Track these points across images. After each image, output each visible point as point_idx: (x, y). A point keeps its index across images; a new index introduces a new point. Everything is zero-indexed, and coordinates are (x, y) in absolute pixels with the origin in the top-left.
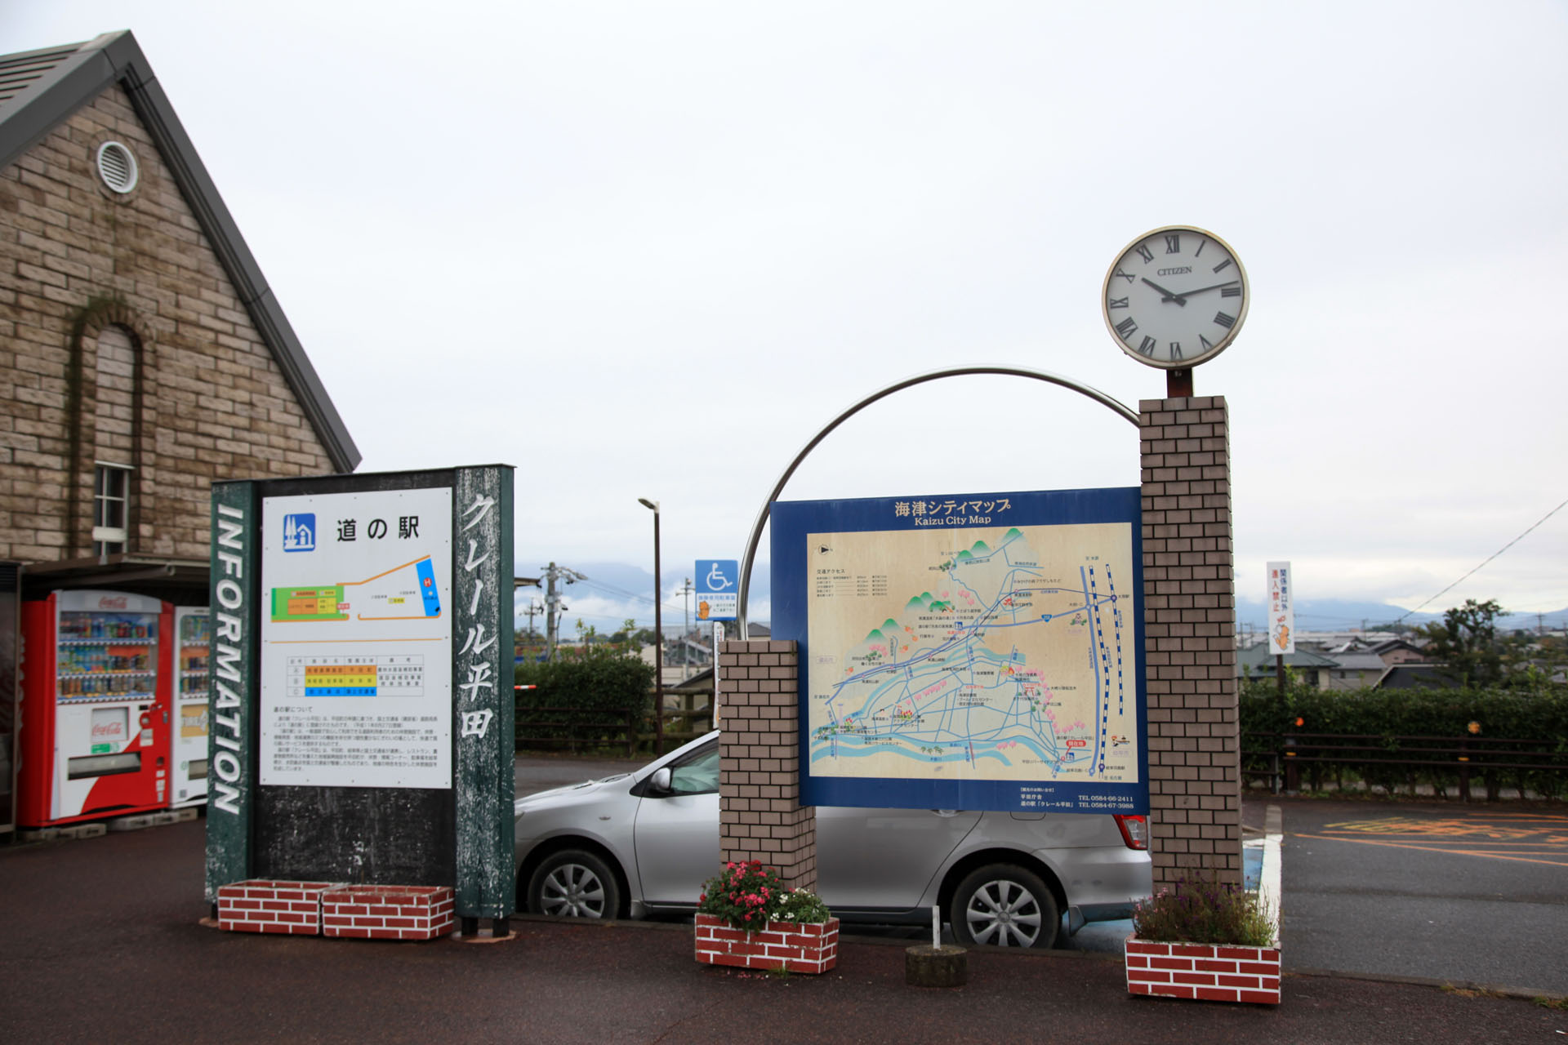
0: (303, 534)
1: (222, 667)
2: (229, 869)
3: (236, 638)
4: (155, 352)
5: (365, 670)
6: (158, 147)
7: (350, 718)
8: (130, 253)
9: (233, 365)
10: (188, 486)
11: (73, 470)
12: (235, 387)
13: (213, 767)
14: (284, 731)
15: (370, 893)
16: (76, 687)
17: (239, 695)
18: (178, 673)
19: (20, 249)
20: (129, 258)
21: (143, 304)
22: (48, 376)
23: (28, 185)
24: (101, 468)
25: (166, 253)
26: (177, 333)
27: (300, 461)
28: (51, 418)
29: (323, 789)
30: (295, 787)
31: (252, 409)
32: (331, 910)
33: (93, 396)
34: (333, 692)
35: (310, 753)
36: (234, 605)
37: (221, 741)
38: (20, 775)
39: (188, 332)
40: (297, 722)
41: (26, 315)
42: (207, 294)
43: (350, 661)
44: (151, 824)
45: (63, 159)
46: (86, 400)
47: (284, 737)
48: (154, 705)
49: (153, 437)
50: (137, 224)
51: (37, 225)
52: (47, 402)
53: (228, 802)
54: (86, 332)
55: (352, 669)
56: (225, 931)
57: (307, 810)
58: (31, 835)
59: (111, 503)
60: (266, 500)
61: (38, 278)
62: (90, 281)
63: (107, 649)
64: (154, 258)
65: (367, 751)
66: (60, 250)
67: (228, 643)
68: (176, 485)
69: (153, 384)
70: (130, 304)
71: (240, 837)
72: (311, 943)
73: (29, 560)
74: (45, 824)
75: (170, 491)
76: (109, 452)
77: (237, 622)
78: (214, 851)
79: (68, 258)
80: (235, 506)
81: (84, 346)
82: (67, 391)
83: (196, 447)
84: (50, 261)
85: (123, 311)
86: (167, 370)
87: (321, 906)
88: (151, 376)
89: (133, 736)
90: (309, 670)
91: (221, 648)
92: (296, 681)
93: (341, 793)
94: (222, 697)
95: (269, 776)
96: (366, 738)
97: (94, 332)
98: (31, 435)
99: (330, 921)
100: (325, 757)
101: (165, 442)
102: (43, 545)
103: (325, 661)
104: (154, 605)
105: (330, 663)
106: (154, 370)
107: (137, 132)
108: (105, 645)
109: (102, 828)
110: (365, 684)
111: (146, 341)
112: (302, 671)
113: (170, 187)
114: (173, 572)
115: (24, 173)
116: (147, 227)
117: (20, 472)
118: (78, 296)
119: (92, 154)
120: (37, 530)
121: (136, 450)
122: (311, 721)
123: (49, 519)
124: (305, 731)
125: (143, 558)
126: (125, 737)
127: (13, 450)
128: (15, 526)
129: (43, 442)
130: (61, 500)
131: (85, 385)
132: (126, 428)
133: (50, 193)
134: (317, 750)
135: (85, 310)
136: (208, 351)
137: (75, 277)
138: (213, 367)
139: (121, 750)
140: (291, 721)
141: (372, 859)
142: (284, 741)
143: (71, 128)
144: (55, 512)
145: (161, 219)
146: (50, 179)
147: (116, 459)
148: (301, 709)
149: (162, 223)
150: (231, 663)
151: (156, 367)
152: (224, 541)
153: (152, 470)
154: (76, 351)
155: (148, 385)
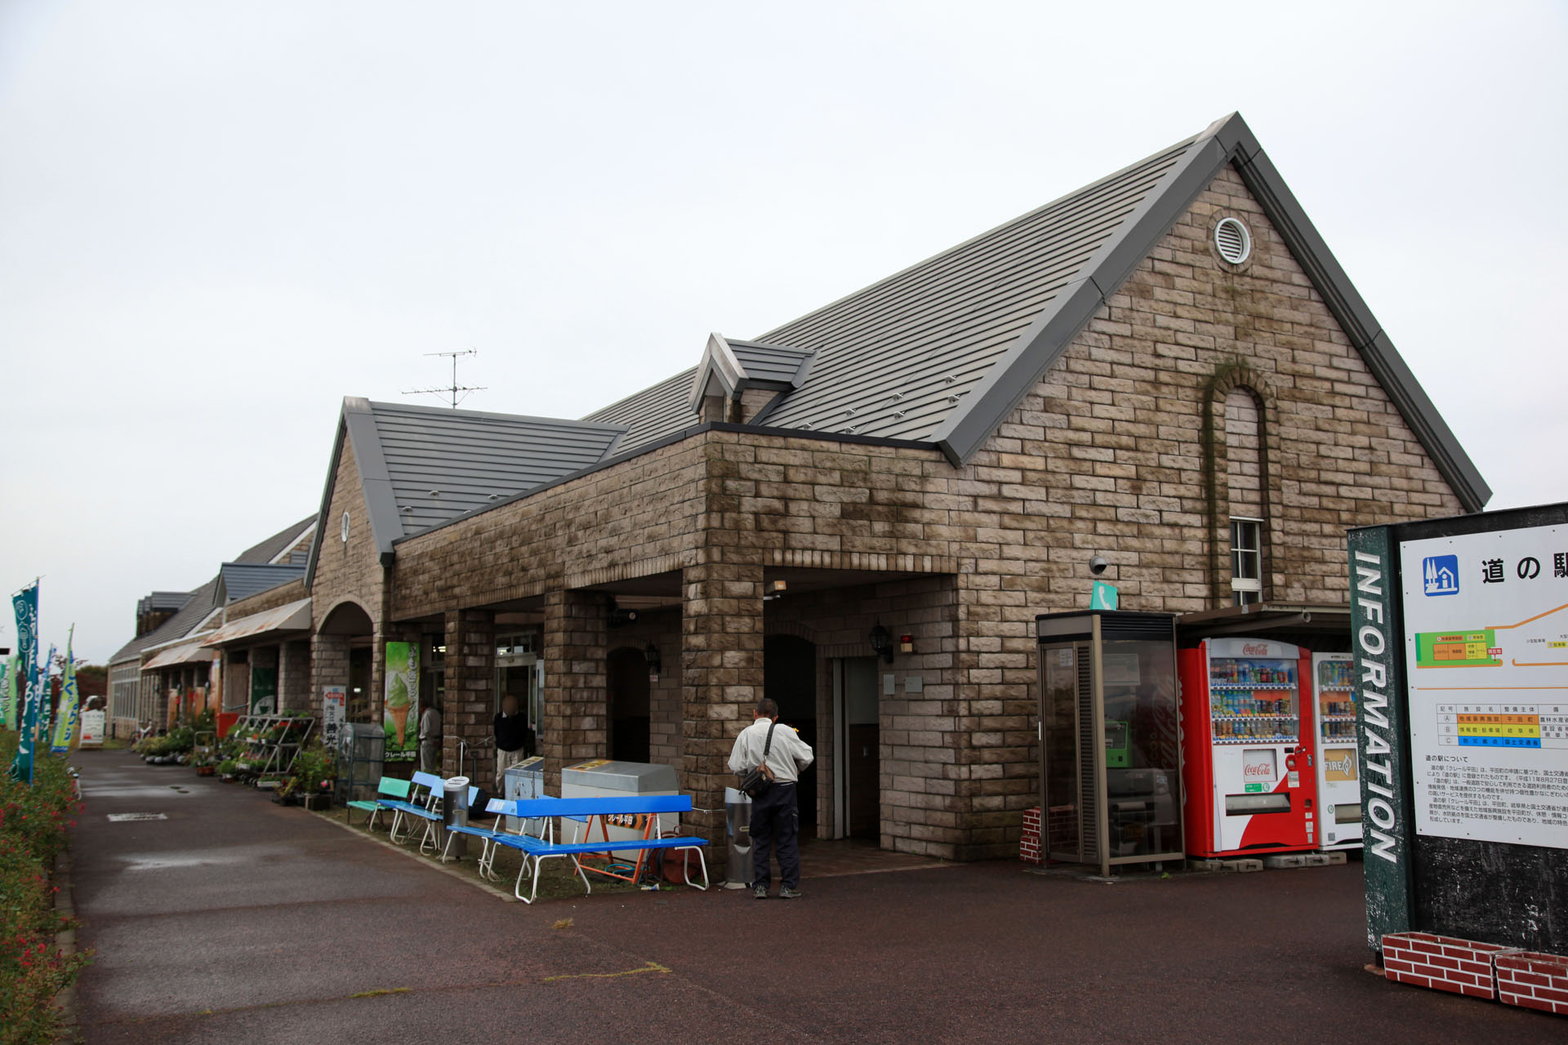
0: (1444, 576)
1: (1369, 713)
2: (1390, 918)
3: (1381, 684)
4: (1276, 408)
5: (1525, 720)
6: (1267, 214)
7: (1511, 771)
8: (1248, 318)
9: (1351, 412)
10: (1314, 535)
11: (1211, 526)
12: (1353, 433)
13: (1367, 813)
14: (1438, 781)
15: (1551, 963)
16: (1228, 729)
17: (1388, 742)
18: (1318, 719)
19: (1156, 331)
20: (1247, 323)
21: (1263, 364)
22: (1186, 442)
23: (1160, 273)
24: (1234, 522)
25: (1282, 312)
26: (1295, 387)
27: (1424, 502)
28: (1190, 480)
29: (1486, 844)
30: (1455, 839)
31: (1372, 454)
32: (1507, 975)
33: (1224, 456)
34: (1489, 742)
35: (1469, 805)
36: (1378, 651)
37: (1372, 787)
38: (1185, 807)
39: (1305, 385)
40: (1453, 772)
41: (1164, 389)
42: (1321, 346)
43: (1507, 709)
44: (1303, 864)
45: (1187, 244)
46: (1218, 460)
47: (1439, 787)
48: (1297, 748)
49: (1279, 489)
50: (1252, 290)
51: (1169, 308)
52: (1186, 466)
53: (1384, 849)
54: (1215, 398)
55: (1510, 718)
56: (1391, 980)
57: (1470, 865)
58: (1198, 864)
59: (1245, 555)
60: (1402, 544)
61: (1172, 354)
62: (1215, 350)
63: (1252, 693)
64: (1270, 319)
65: (1533, 807)
66: (1187, 325)
67: (1374, 689)
68: (1304, 534)
69: (1276, 439)
70: (1252, 366)
71: (1400, 886)
72: (1489, 1008)
73: (1179, 611)
74: (1210, 855)
75: (1298, 540)
76: (1241, 507)
77: (1382, 669)
78: (1373, 898)
79: (1196, 332)
80: (1372, 552)
81: (1214, 411)
82: (1201, 454)
83: (1320, 496)
84: (1181, 338)
85: (1245, 374)
86: (1288, 424)
87: (1495, 969)
88: (1274, 432)
89: (1281, 778)
90: (1461, 718)
91: (1367, 694)
92: (1448, 730)
93: (1506, 850)
94: (1372, 743)
95: (1425, 826)
96: (1532, 793)
97: (1221, 397)
98: (1174, 497)
99: (1505, 987)
100: (1485, 810)
101: (1290, 493)
102: (1190, 597)
103: (1478, 709)
104: (1292, 651)
105: (1485, 711)
106: (1276, 426)
107: (1248, 204)
108: (1250, 689)
109: (1259, 863)
110: (1526, 735)
111: (1267, 399)
112: (1454, 719)
113: (1281, 249)
114: (1309, 619)
115: (1156, 262)
116: (1262, 292)
117: (1167, 531)
118: (1206, 365)
119: (1210, 233)
120: (1184, 583)
121: (1264, 503)
122: (1467, 772)
123: (1194, 572)
124: (1462, 782)
125: (1281, 606)
126: (1274, 779)
127: (1160, 511)
128: (1166, 581)
129: (1185, 502)
130: (1202, 555)
131: (1217, 446)
132: (1254, 483)
133: (1177, 276)
134: (1476, 803)
135: (1212, 377)
136: (1325, 402)
137: (1202, 349)
138: (1331, 416)
139: (1271, 791)
140: (1445, 770)
141: (1549, 926)
142: (1438, 791)
143: (1192, 213)
144: (1198, 567)
145: (1274, 281)
146: (1177, 263)
147: (1247, 513)
148: (1454, 759)
149: (1275, 285)
150: (1377, 709)
151: (1278, 422)
152: (1363, 587)
153: (1280, 521)
154: (1207, 416)
155: (1271, 441)
